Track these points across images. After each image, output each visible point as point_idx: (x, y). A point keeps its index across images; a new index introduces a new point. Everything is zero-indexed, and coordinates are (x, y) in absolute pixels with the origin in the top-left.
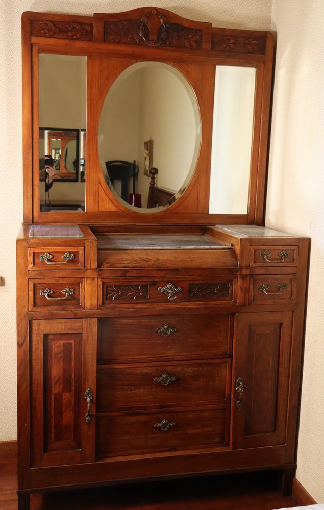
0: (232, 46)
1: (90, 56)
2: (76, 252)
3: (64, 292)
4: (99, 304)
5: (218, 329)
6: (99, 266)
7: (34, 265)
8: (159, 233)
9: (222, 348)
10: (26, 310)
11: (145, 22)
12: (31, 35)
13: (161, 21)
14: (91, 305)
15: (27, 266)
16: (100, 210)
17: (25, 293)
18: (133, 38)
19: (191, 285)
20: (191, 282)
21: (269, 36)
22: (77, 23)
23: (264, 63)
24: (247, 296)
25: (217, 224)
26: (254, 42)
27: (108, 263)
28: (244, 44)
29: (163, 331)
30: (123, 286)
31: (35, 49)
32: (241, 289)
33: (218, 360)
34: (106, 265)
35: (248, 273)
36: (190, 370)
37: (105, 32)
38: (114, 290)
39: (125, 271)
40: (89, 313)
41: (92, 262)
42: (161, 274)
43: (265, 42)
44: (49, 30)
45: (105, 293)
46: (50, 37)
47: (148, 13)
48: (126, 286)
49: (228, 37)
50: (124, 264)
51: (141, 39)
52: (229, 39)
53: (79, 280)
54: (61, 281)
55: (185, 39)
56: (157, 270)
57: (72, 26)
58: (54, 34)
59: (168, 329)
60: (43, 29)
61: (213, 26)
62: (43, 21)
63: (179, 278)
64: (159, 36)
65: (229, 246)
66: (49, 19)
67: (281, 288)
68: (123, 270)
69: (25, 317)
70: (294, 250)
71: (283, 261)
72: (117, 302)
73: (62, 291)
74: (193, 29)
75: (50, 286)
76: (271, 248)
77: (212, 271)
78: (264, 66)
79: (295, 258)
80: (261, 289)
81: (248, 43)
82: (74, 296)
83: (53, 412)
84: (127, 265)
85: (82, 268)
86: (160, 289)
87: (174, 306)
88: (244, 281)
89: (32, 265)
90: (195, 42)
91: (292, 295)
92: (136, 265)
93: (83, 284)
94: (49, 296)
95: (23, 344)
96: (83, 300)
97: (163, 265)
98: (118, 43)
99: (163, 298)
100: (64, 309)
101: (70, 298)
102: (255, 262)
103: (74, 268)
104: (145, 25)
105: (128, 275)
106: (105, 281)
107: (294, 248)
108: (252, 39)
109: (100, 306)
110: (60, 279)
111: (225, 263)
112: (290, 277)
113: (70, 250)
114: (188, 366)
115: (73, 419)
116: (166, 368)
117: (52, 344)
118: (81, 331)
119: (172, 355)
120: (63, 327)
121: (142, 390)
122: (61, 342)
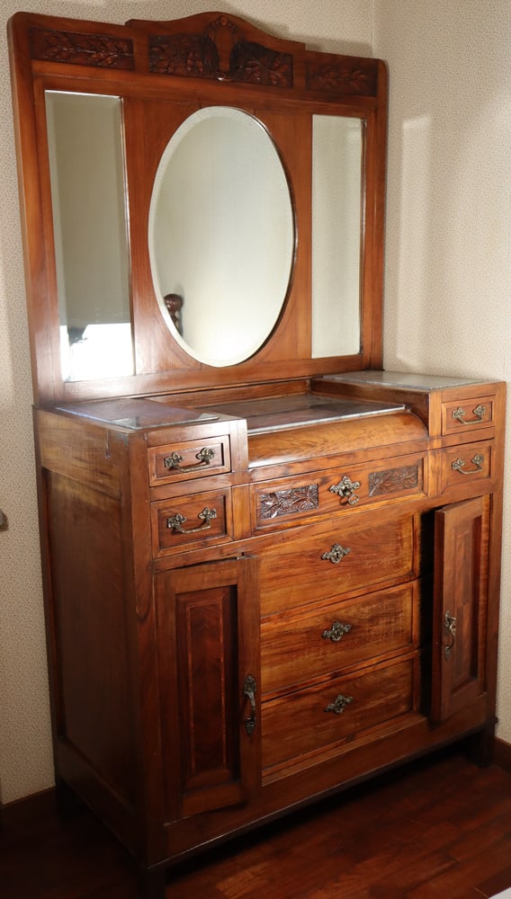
1: (125, 96)
3: (202, 516)
4: (252, 528)
9: (405, 567)
10: (148, 557)
12: (31, 58)
14: (242, 531)
15: (146, 481)
17: (146, 528)
19: (371, 475)
20: (371, 471)
21: (381, 66)
23: (376, 111)
24: (440, 482)
25: (327, 374)
26: (363, 76)
28: (350, 80)
29: (333, 556)
32: (433, 471)
33: (401, 587)
35: (440, 446)
36: (366, 610)
37: (150, 55)
40: (239, 545)
42: (334, 463)
43: (376, 77)
45: (259, 507)
46: (64, 61)
47: (215, 22)
54: (198, 498)
55: (270, 69)
61: (307, 48)
62: (49, 31)
63: (357, 467)
64: (233, 63)
69: (147, 569)
70: (491, 403)
74: (279, 53)
78: (376, 116)
80: (456, 468)
81: (354, 77)
82: (217, 520)
83: (192, 725)
85: (228, 471)
86: (334, 489)
88: (435, 458)
89: (154, 478)
91: (490, 470)
93: (229, 498)
95: (146, 617)
96: (230, 524)
98: (172, 74)
100: (203, 545)
102: (447, 427)
104: (210, 45)
107: (490, 399)
108: (358, 72)
109: (255, 530)
110: (196, 496)
111: (412, 434)
112: (488, 444)
114: (364, 604)
115: (224, 730)
116: (337, 613)
117: (188, 609)
118: (234, 582)
119: (345, 591)
120: (206, 579)
121: (306, 656)
122: (201, 603)
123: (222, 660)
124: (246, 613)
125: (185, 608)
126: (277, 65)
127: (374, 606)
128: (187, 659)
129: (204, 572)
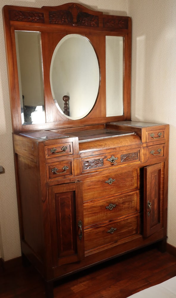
3: (64, 168)
9: (134, 186)
10: (45, 181)
11: (70, 12)
15: (44, 157)
17: (44, 172)
18: (65, 21)
19: (121, 156)
20: (121, 154)
21: (129, 19)
24: (146, 157)
25: (111, 122)
26: (123, 22)
28: (118, 24)
31: (12, 28)
33: (133, 192)
36: (121, 200)
40: (76, 178)
42: (108, 151)
45: (83, 166)
46: (21, 21)
47: (71, 6)
49: (111, 20)
55: (91, 21)
61: (103, 14)
62: (15, 11)
64: (78, 20)
65: (133, 133)
69: (45, 185)
74: (94, 16)
75: (56, 166)
76: (155, 131)
78: (128, 36)
79: (164, 135)
80: (151, 153)
81: (120, 23)
83: (61, 236)
88: (144, 150)
89: (47, 156)
90: (95, 23)
93: (73, 163)
95: (45, 201)
96: (73, 171)
98: (57, 24)
99: (109, 164)
102: (148, 139)
103: (68, 154)
107: (164, 130)
108: (122, 21)
110: (61, 162)
111: (136, 142)
112: (163, 145)
114: (121, 198)
115: (72, 238)
116: (111, 201)
117: (59, 198)
118: (74, 190)
119: (114, 193)
120: (65, 189)
121: (100, 215)
122: (64, 197)
123: (71, 215)
124: (78, 200)
125: (58, 198)
126: (93, 20)
127: (124, 198)
128: (59, 214)
129: (64, 186)
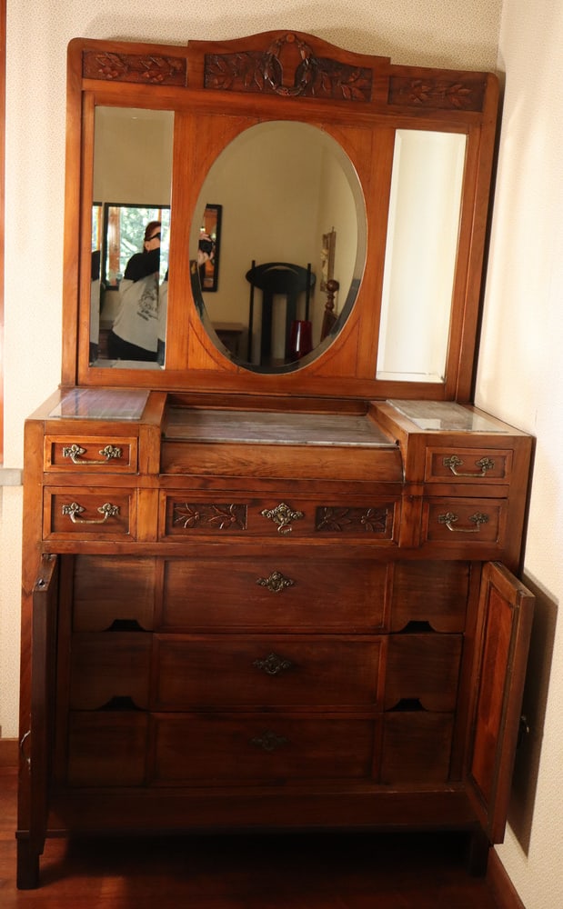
0: (423, 96)
1: (181, 111)
2: (123, 445)
3: (102, 510)
4: (160, 533)
5: (366, 584)
6: (162, 471)
7: (53, 463)
8: (288, 408)
9: (373, 617)
10: (38, 537)
11: (274, 56)
12: (83, 77)
13: (303, 53)
14: (147, 535)
15: (41, 466)
16: (189, 367)
17: (37, 510)
18: (253, 82)
19: (319, 510)
20: (319, 504)
21: (490, 80)
22: (159, 57)
23: (481, 126)
24: (418, 531)
25: (390, 399)
26: (464, 90)
27: (179, 465)
28: (446, 95)
29: (270, 584)
30: (202, 505)
31: (88, 100)
33: (365, 638)
34: (175, 469)
35: (421, 493)
36: (315, 651)
37: (205, 72)
38: (186, 512)
39: (206, 480)
40: (142, 547)
41: (151, 463)
42: (269, 487)
43: (484, 91)
44: (113, 68)
45: (171, 515)
46: (114, 79)
47: (280, 40)
48: (208, 505)
49: (419, 82)
50: (205, 467)
51: (266, 83)
52: (420, 85)
53: (128, 492)
54: (98, 493)
55: (342, 83)
56: (262, 480)
57: (150, 63)
58: (120, 74)
59: (279, 580)
60: (103, 67)
61: (392, 63)
62: (102, 53)
63: (299, 496)
64: (297, 77)
65: (393, 444)
66: (113, 50)
67: (478, 523)
68: (203, 478)
69: (36, 549)
70: (504, 457)
71: (483, 475)
72: (191, 531)
73: (99, 509)
74: (356, 68)
75: (79, 500)
76: (464, 451)
77: (356, 486)
79: (506, 470)
80: (443, 522)
81: (453, 91)
82: (119, 517)
84: (210, 470)
85: (134, 472)
86: (266, 514)
87: (289, 543)
88: (413, 506)
89: (49, 464)
90: (361, 89)
91: (497, 534)
92: (225, 470)
93: (135, 499)
94: (76, 516)
96: (133, 525)
97: (271, 473)
98: (226, 89)
99: (270, 528)
100: (101, 538)
101: (112, 520)
102: (433, 474)
103: (119, 471)
104: (273, 60)
105: (211, 487)
106: (171, 494)
107: (503, 453)
109: (163, 537)
110: (97, 490)
111: (382, 473)
113: (113, 443)
119: (287, 623)
121: (231, 680)
127: (326, 650)
